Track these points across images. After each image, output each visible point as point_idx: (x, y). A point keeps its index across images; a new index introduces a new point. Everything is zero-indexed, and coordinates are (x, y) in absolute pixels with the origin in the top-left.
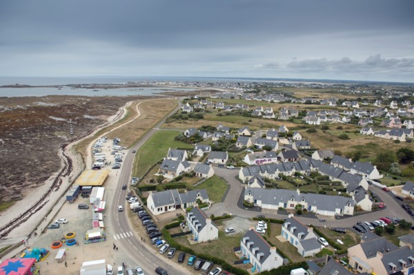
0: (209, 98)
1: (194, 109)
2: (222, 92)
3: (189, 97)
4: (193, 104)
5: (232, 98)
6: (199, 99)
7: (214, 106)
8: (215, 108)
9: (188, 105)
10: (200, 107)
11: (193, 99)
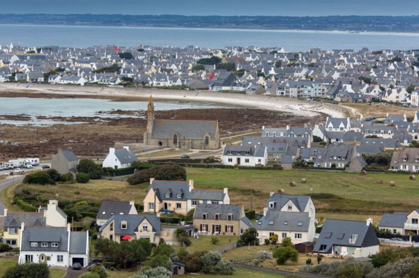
0: (211, 163)
1: (101, 247)
2: (301, 121)
3: (63, 163)
4: (93, 210)
5: (379, 163)
6: (138, 174)
7: (241, 226)
8: (249, 239)
9: (54, 217)
10: (145, 232)
11: (90, 172)
